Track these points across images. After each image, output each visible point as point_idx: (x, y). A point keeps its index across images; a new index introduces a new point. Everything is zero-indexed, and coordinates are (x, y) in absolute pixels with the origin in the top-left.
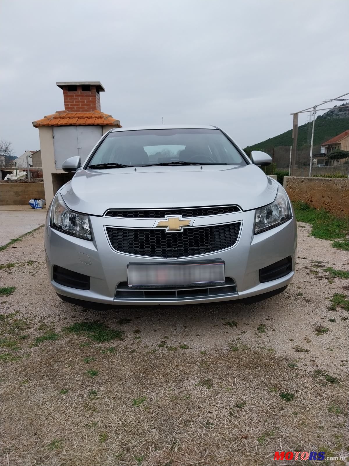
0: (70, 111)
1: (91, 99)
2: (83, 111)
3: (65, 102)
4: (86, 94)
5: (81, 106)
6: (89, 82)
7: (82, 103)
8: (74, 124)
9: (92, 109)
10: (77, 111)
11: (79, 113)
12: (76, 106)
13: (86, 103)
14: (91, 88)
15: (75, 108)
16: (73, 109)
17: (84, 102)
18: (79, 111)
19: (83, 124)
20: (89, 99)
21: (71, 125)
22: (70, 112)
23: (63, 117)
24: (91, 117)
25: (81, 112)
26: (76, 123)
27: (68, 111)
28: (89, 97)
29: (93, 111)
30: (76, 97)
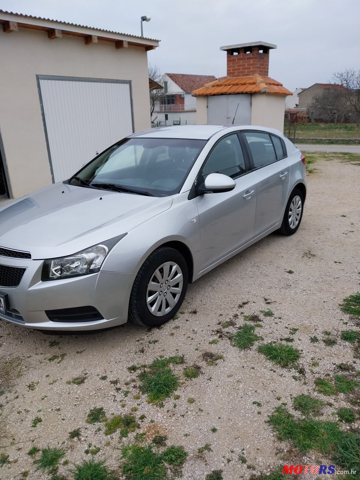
0: (231, 76)
1: (252, 62)
2: (243, 75)
3: (228, 67)
4: (247, 57)
5: (241, 70)
6: (250, 43)
7: (243, 67)
8: (224, 93)
9: (251, 73)
10: (237, 76)
11: (239, 78)
12: (237, 71)
13: (246, 66)
14: (253, 49)
15: (236, 73)
16: (234, 74)
17: (245, 65)
18: (239, 76)
19: (233, 92)
20: (250, 62)
21: (222, 94)
22: (231, 78)
23: (220, 84)
24: (245, 84)
25: (241, 77)
26: (226, 92)
27: (230, 76)
28: (250, 60)
29: (252, 75)
30: (238, 61)
